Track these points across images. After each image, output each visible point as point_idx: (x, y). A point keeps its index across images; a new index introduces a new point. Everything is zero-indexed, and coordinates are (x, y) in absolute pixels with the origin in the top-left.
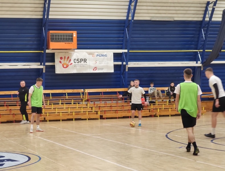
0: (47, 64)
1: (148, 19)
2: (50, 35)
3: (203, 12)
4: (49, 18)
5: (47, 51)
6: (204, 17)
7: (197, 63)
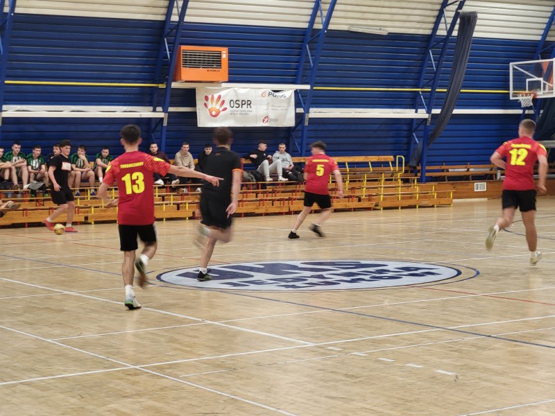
0: (171, 109)
1: (345, 28)
2: (182, 53)
3: (434, 20)
4: (185, 20)
5: (174, 85)
6: (435, 29)
7: (416, 112)
